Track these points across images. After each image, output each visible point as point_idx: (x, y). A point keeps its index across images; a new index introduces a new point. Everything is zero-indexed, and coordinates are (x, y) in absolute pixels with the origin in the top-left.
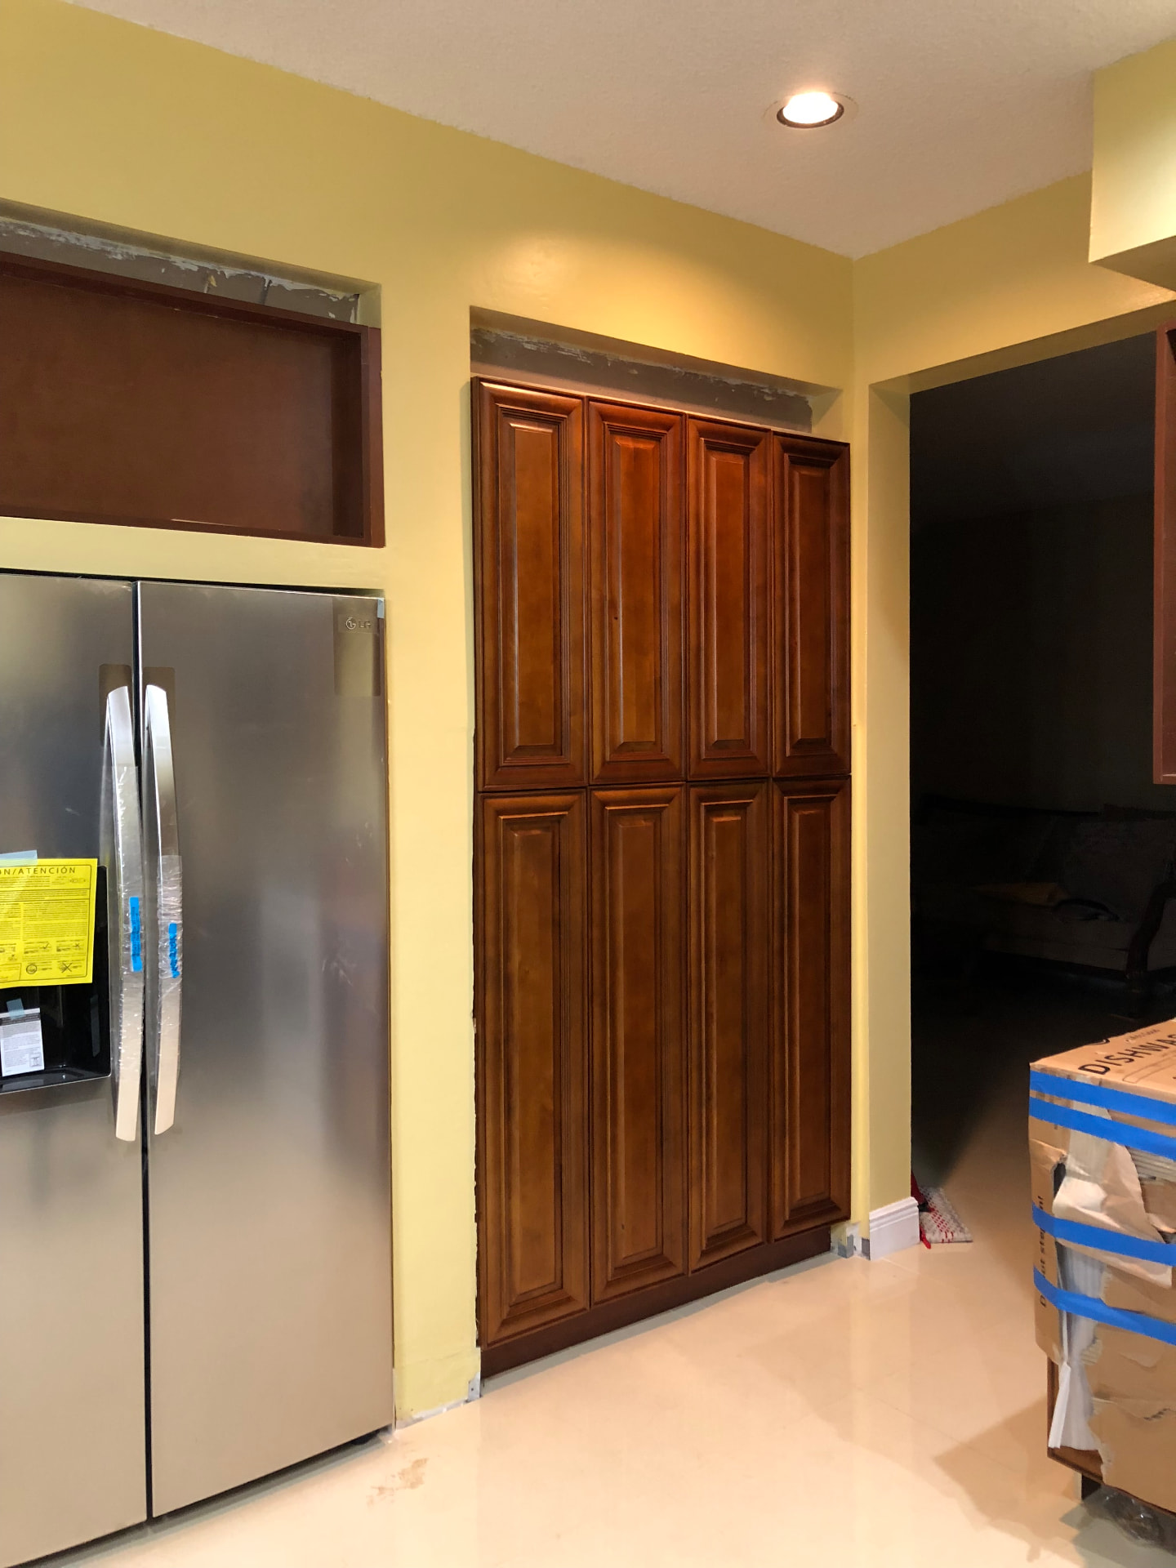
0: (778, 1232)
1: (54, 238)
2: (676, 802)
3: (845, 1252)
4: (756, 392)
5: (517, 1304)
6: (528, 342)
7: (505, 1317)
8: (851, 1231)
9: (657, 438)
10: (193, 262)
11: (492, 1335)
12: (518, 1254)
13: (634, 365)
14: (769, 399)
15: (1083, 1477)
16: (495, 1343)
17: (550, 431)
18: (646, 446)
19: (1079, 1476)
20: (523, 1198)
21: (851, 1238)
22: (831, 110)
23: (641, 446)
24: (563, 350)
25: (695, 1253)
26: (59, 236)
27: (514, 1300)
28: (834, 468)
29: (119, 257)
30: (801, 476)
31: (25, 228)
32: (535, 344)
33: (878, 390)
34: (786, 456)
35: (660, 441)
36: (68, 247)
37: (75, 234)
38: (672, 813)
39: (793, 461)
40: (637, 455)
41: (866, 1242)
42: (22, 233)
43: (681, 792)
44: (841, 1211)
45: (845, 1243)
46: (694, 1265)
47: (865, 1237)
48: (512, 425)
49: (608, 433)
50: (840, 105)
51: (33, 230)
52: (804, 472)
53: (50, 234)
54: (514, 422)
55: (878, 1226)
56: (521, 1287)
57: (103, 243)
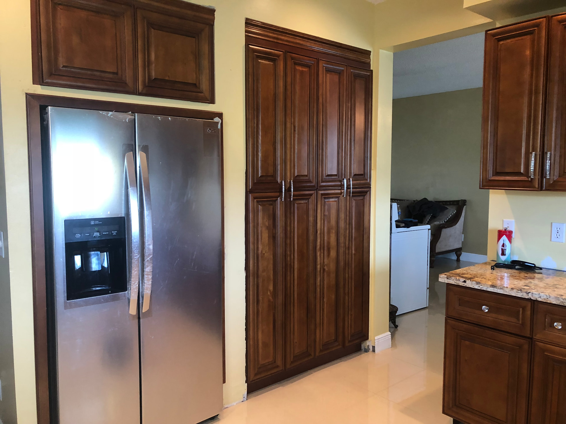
0: (347, 344)
2: (313, 196)
3: (367, 351)
5: (260, 368)
7: (256, 372)
8: (369, 343)
9: (309, 66)
11: (252, 378)
12: (260, 351)
15: (453, 419)
16: (253, 381)
17: (272, 63)
19: (452, 419)
20: (263, 332)
21: (368, 346)
23: (304, 69)
25: (318, 350)
27: (259, 366)
28: (368, 78)
34: (352, 74)
35: (310, 68)
39: (354, 76)
40: (302, 72)
41: (374, 347)
43: (315, 192)
44: (366, 337)
45: (366, 347)
46: (317, 354)
47: (373, 346)
48: (259, 61)
49: (293, 64)
54: (259, 60)
55: (378, 341)
56: (262, 362)
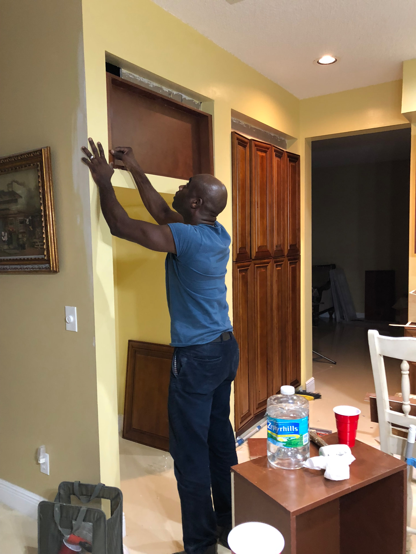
1: (137, 79)
2: (270, 263)
4: (277, 138)
6: (234, 120)
9: (266, 152)
10: (167, 89)
13: (254, 129)
14: (279, 140)
17: (244, 149)
18: (264, 154)
22: (333, 60)
24: (241, 123)
26: (139, 78)
28: (297, 162)
29: (151, 86)
30: (291, 165)
31: (131, 75)
32: (235, 120)
33: (306, 139)
34: (288, 158)
36: (140, 81)
37: (142, 77)
38: (269, 267)
39: (290, 161)
40: (262, 157)
42: (131, 76)
43: (271, 260)
49: (256, 151)
50: (336, 59)
51: (133, 76)
52: (292, 164)
53: (137, 77)
54: (239, 146)
57: (148, 81)
